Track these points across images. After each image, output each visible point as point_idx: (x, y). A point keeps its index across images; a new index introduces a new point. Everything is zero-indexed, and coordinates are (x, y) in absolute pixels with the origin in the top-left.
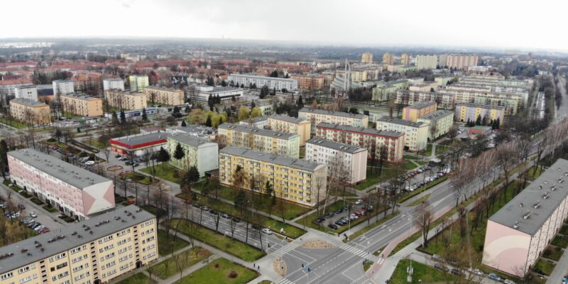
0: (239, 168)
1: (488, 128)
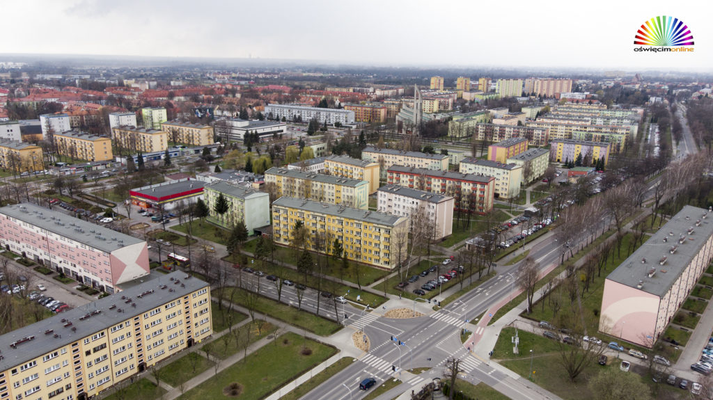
0: (299, 224)
1: (591, 170)
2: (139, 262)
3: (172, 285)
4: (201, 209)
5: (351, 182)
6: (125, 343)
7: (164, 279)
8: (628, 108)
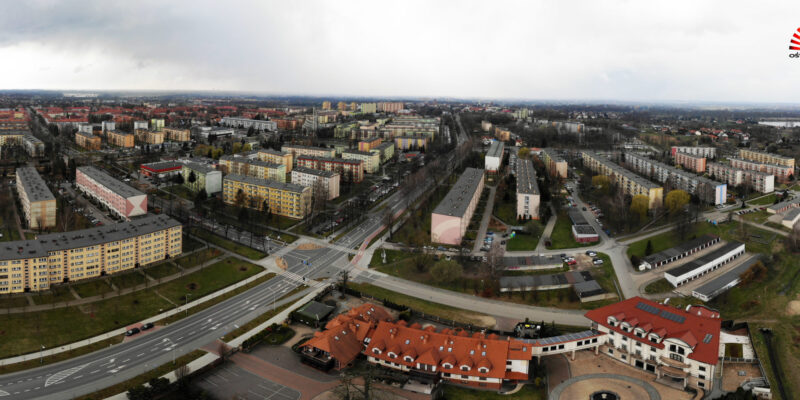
0: (240, 191)
1: (418, 153)
2: (142, 206)
3: (159, 222)
4: (180, 179)
5: (275, 166)
6: (129, 250)
7: (155, 218)
8: (432, 117)
